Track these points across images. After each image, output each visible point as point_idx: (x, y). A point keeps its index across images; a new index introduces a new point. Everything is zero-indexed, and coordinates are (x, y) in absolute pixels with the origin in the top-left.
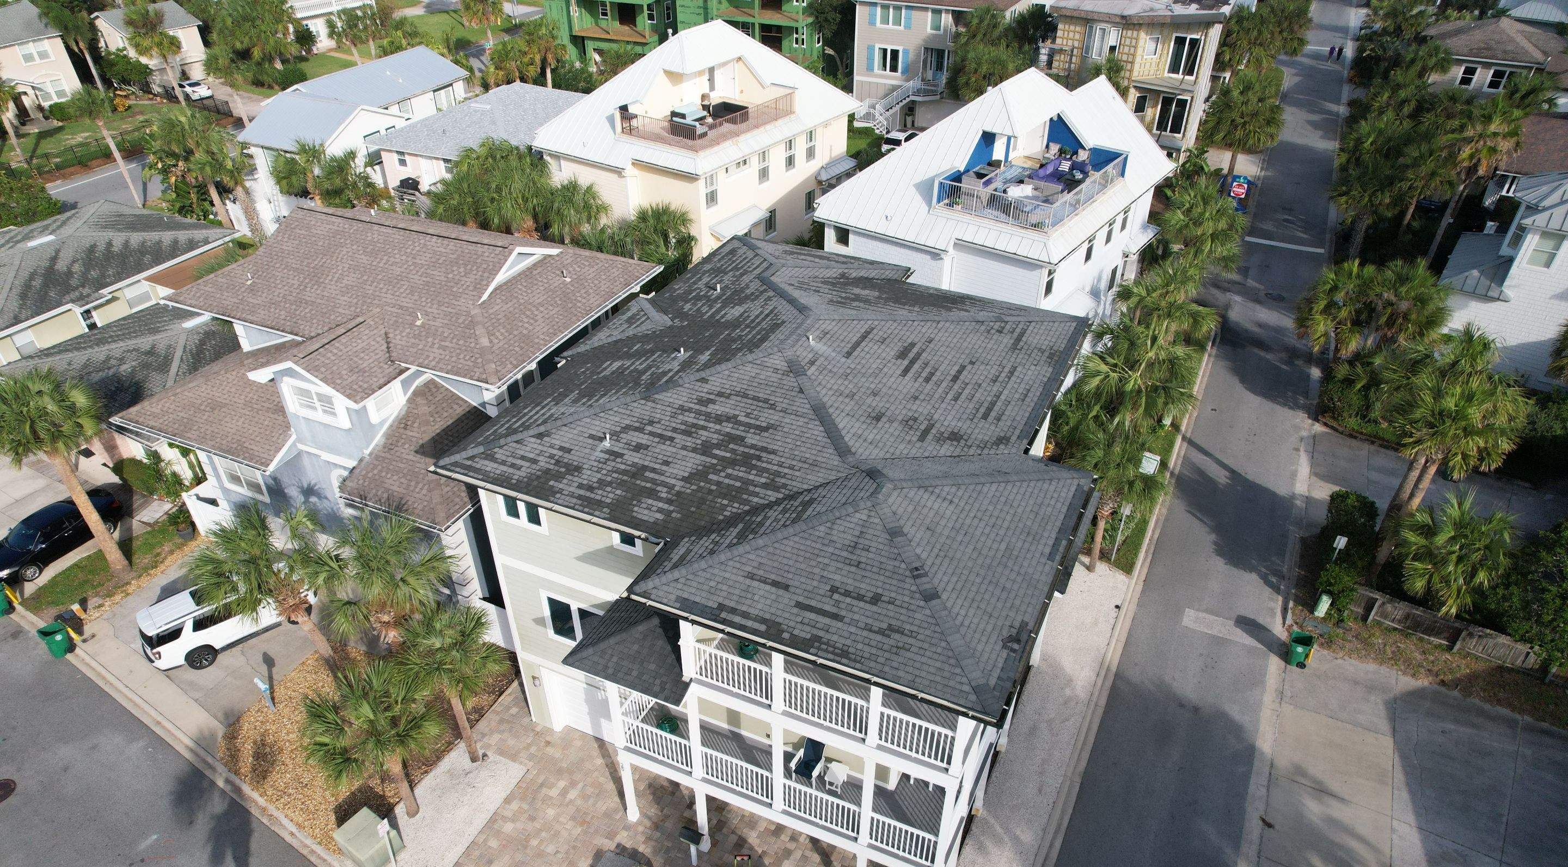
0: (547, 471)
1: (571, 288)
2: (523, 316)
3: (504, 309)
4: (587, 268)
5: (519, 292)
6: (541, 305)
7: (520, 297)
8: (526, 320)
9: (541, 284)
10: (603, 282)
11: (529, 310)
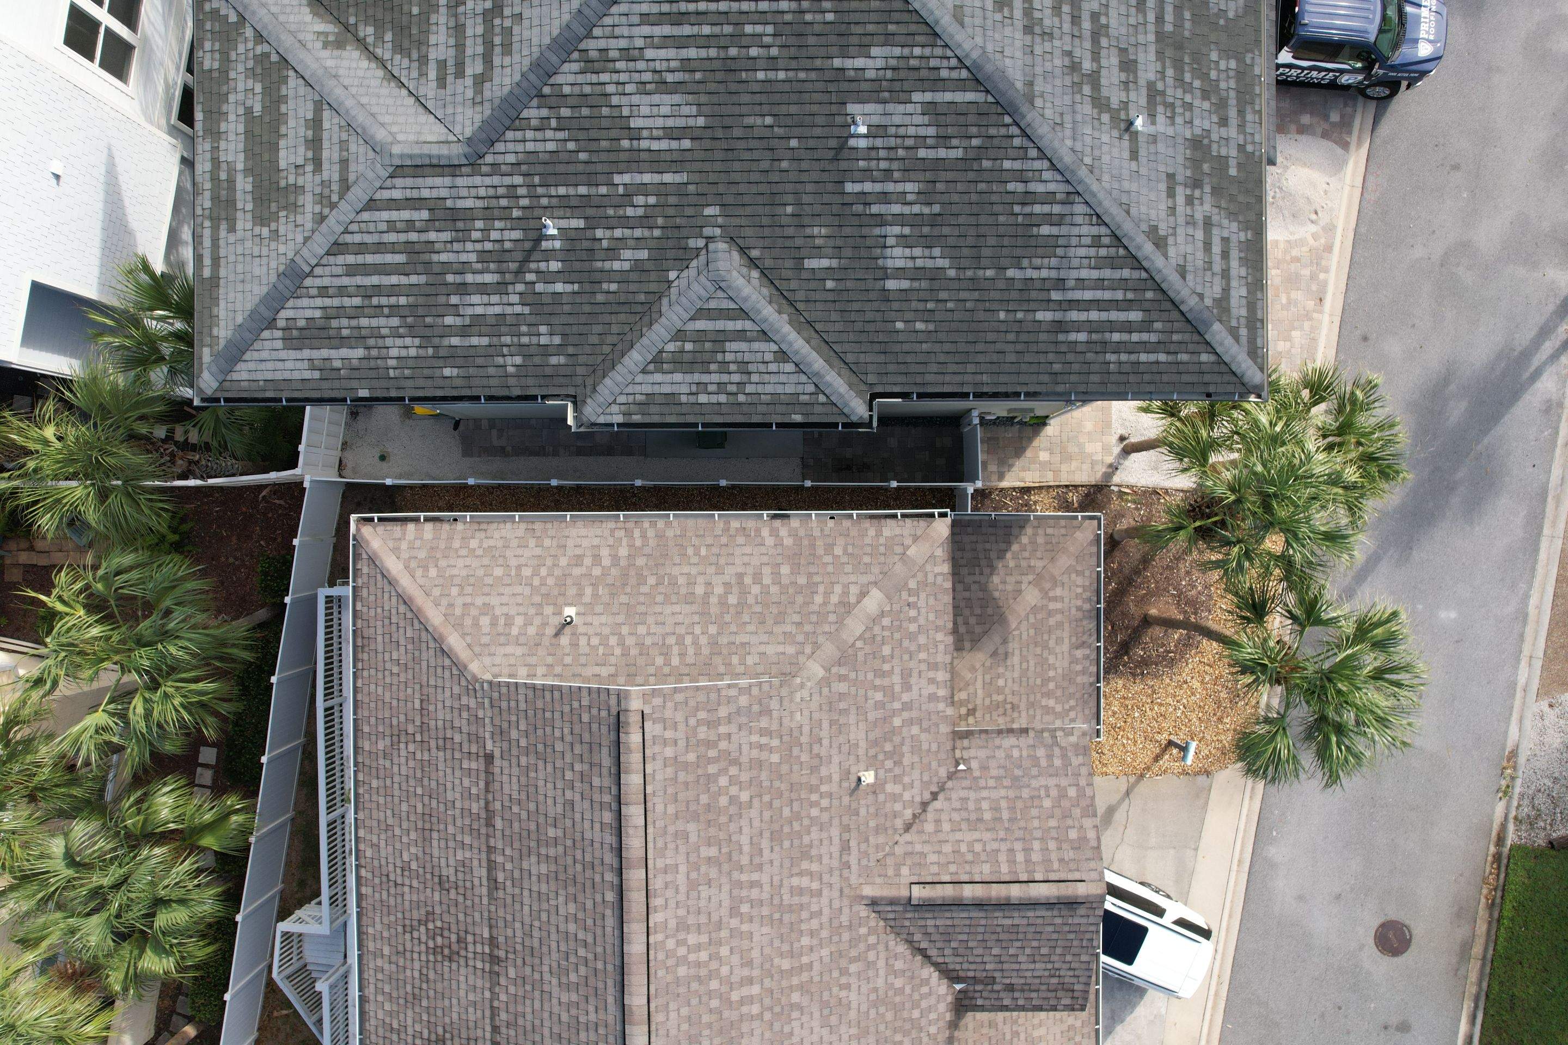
0: (1216, 191)
1: (588, 591)
2: (751, 600)
3: (765, 638)
4: (498, 612)
5: (691, 651)
6: (689, 599)
7: (703, 640)
8: (756, 589)
9: (630, 641)
10: (513, 562)
11: (723, 603)
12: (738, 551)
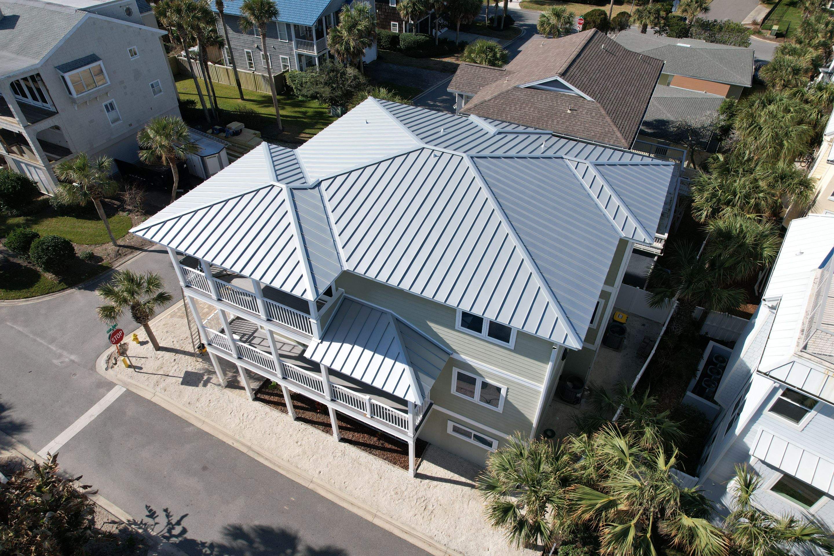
1: (562, 115)
2: (520, 105)
3: (520, 96)
4: (589, 116)
5: (540, 97)
6: (535, 108)
7: (536, 99)
8: (517, 106)
9: (555, 103)
10: (582, 127)
11: (527, 105)
12: (518, 116)
